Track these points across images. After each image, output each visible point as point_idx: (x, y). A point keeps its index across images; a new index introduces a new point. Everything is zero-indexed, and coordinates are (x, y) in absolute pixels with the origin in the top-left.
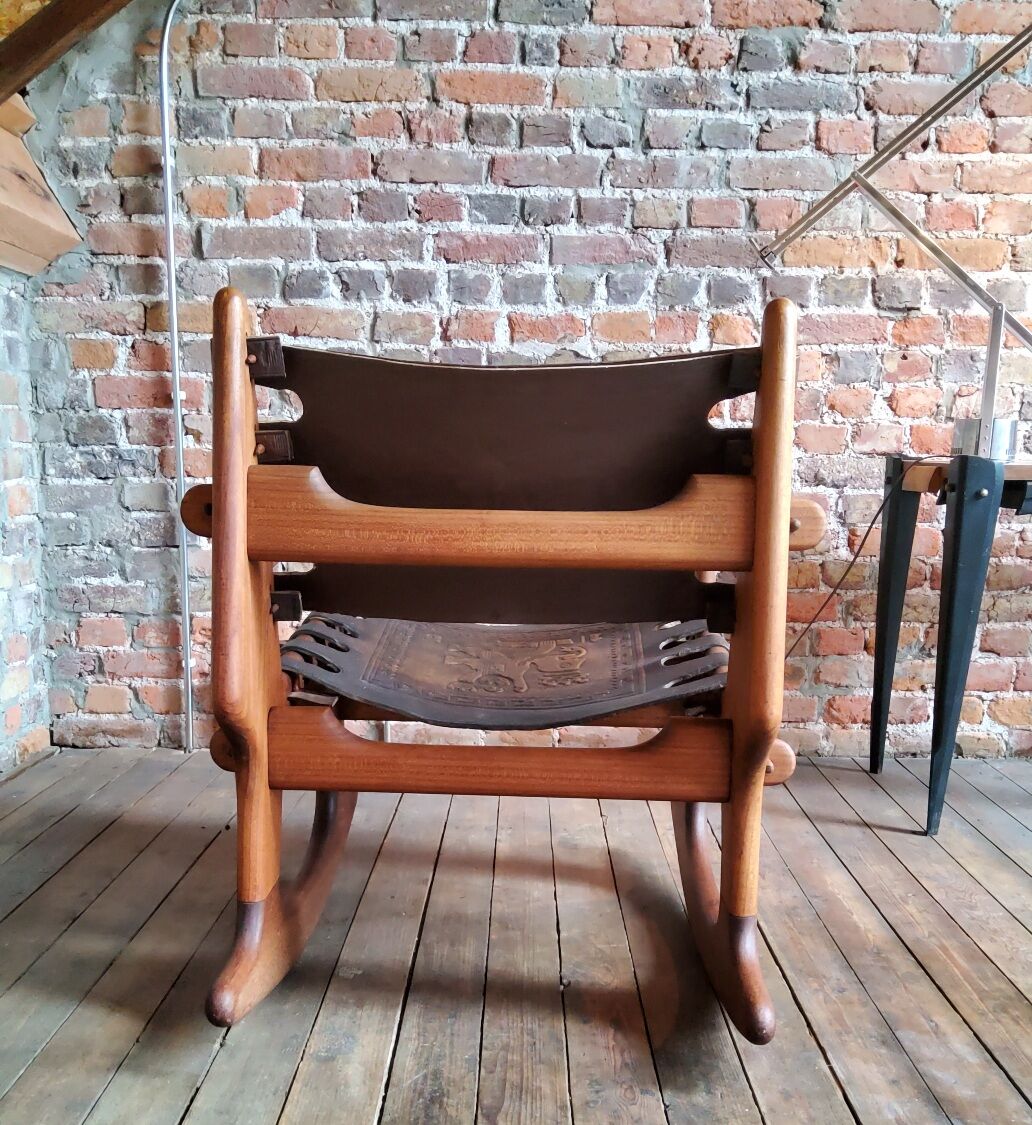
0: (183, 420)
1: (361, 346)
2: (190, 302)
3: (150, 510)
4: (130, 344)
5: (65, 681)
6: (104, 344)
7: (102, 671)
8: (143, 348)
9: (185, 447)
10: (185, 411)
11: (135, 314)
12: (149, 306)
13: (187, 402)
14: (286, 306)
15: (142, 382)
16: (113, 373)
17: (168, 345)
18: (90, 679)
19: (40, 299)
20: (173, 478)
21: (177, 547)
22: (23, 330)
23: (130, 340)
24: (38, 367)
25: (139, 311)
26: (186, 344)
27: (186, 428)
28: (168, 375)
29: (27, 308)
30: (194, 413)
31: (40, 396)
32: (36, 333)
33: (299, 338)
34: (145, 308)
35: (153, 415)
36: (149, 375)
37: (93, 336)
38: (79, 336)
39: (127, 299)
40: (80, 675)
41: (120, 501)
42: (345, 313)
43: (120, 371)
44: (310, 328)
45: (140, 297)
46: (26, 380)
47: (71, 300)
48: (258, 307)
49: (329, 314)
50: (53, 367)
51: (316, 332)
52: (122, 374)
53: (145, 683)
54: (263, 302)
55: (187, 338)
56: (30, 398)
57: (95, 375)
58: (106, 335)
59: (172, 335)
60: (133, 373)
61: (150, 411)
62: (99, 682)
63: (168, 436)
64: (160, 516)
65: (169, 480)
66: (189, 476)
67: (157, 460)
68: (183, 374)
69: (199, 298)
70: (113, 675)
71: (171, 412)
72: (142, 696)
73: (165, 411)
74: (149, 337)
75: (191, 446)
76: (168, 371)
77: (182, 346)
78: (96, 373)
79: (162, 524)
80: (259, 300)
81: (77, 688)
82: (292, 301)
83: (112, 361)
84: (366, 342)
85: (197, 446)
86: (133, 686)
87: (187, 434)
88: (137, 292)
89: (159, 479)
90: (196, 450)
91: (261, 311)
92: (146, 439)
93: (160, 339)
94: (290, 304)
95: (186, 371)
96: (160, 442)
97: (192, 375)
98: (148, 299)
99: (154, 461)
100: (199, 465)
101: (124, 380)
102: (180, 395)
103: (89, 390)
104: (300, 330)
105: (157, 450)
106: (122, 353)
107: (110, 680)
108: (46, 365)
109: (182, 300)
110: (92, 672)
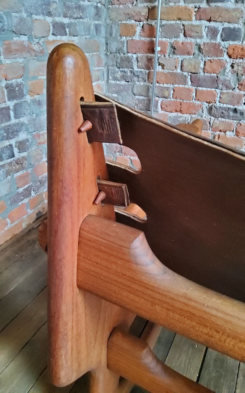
0: (158, 59)
1: (239, 26)
2: (167, 6)
3: (142, 96)
4: (141, 25)
5: (111, 153)
6: (132, 26)
7: (121, 152)
8: (146, 27)
9: (157, 70)
10: (159, 55)
11: (145, 12)
12: (150, 8)
13: (161, 52)
14: (208, 7)
15: (144, 42)
16: (134, 38)
17: (155, 26)
18: (118, 154)
19: (111, 6)
20: (152, 83)
21: (150, 111)
22: (104, 20)
23: (142, 23)
24: (108, 36)
25: (146, 10)
26: (163, 26)
27: (159, 63)
28: (154, 39)
29: (105, 10)
30: (163, 56)
31: (108, 48)
32: (108, 21)
33: (211, 22)
34: (149, 9)
35: (147, 57)
36: (148, 39)
37: (128, 22)
38: (123, 22)
39: (142, 5)
40: (115, 152)
41: (132, 91)
42: (235, 10)
43: (137, 38)
44: (217, 17)
45: (148, 4)
46: (104, 40)
47: (121, 6)
48: (196, 7)
49: (227, 10)
50: (113, 36)
51: (219, 19)
52: (138, 39)
53: (134, 158)
54: (197, 5)
55: (164, 22)
56: (105, 49)
57: (128, 39)
58: (133, 22)
59: (158, 22)
60: (142, 39)
61: (146, 55)
62: (120, 155)
63: (152, 66)
64: (145, 98)
65: (150, 84)
66: (158, 83)
67: (147, 75)
68: (160, 39)
69: (171, 4)
70: (125, 154)
71: (154, 55)
72: (133, 162)
73: (152, 55)
74: (149, 22)
75: (160, 70)
76: (155, 38)
77: (161, 26)
78: (129, 38)
79: (146, 102)
80: (196, 4)
81: (114, 156)
82: (211, 4)
83: (134, 33)
84: (242, 24)
85: (162, 70)
86: (131, 158)
87: (159, 65)
88: (146, 2)
89: (147, 83)
90: (162, 72)
91: (196, 9)
92: (144, 67)
93: (153, 24)
94: (210, 6)
95: (162, 38)
96: (149, 68)
97: (164, 39)
98: (150, 5)
99: (145, 75)
100: (162, 78)
101: (138, 41)
102: (158, 49)
103: (125, 45)
104: (212, 19)
105: (147, 71)
106: (138, 29)
107: (124, 155)
108: (111, 35)
109: (164, 5)
110: (119, 152)
